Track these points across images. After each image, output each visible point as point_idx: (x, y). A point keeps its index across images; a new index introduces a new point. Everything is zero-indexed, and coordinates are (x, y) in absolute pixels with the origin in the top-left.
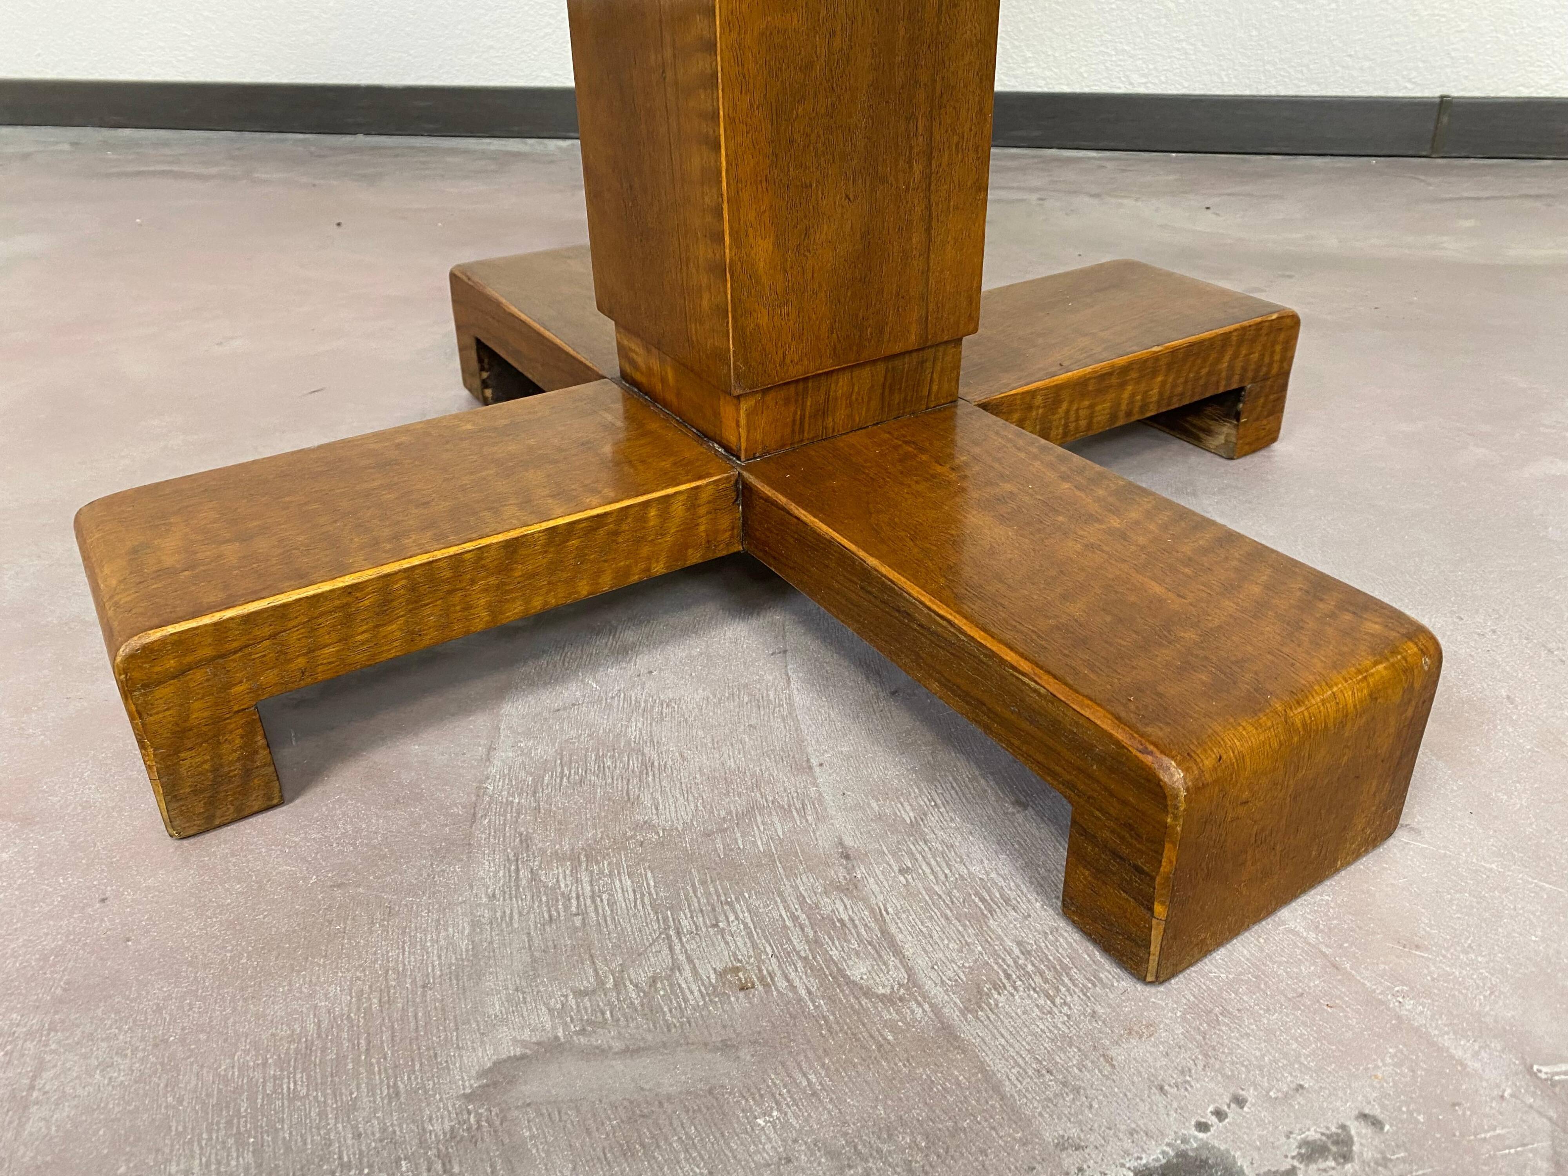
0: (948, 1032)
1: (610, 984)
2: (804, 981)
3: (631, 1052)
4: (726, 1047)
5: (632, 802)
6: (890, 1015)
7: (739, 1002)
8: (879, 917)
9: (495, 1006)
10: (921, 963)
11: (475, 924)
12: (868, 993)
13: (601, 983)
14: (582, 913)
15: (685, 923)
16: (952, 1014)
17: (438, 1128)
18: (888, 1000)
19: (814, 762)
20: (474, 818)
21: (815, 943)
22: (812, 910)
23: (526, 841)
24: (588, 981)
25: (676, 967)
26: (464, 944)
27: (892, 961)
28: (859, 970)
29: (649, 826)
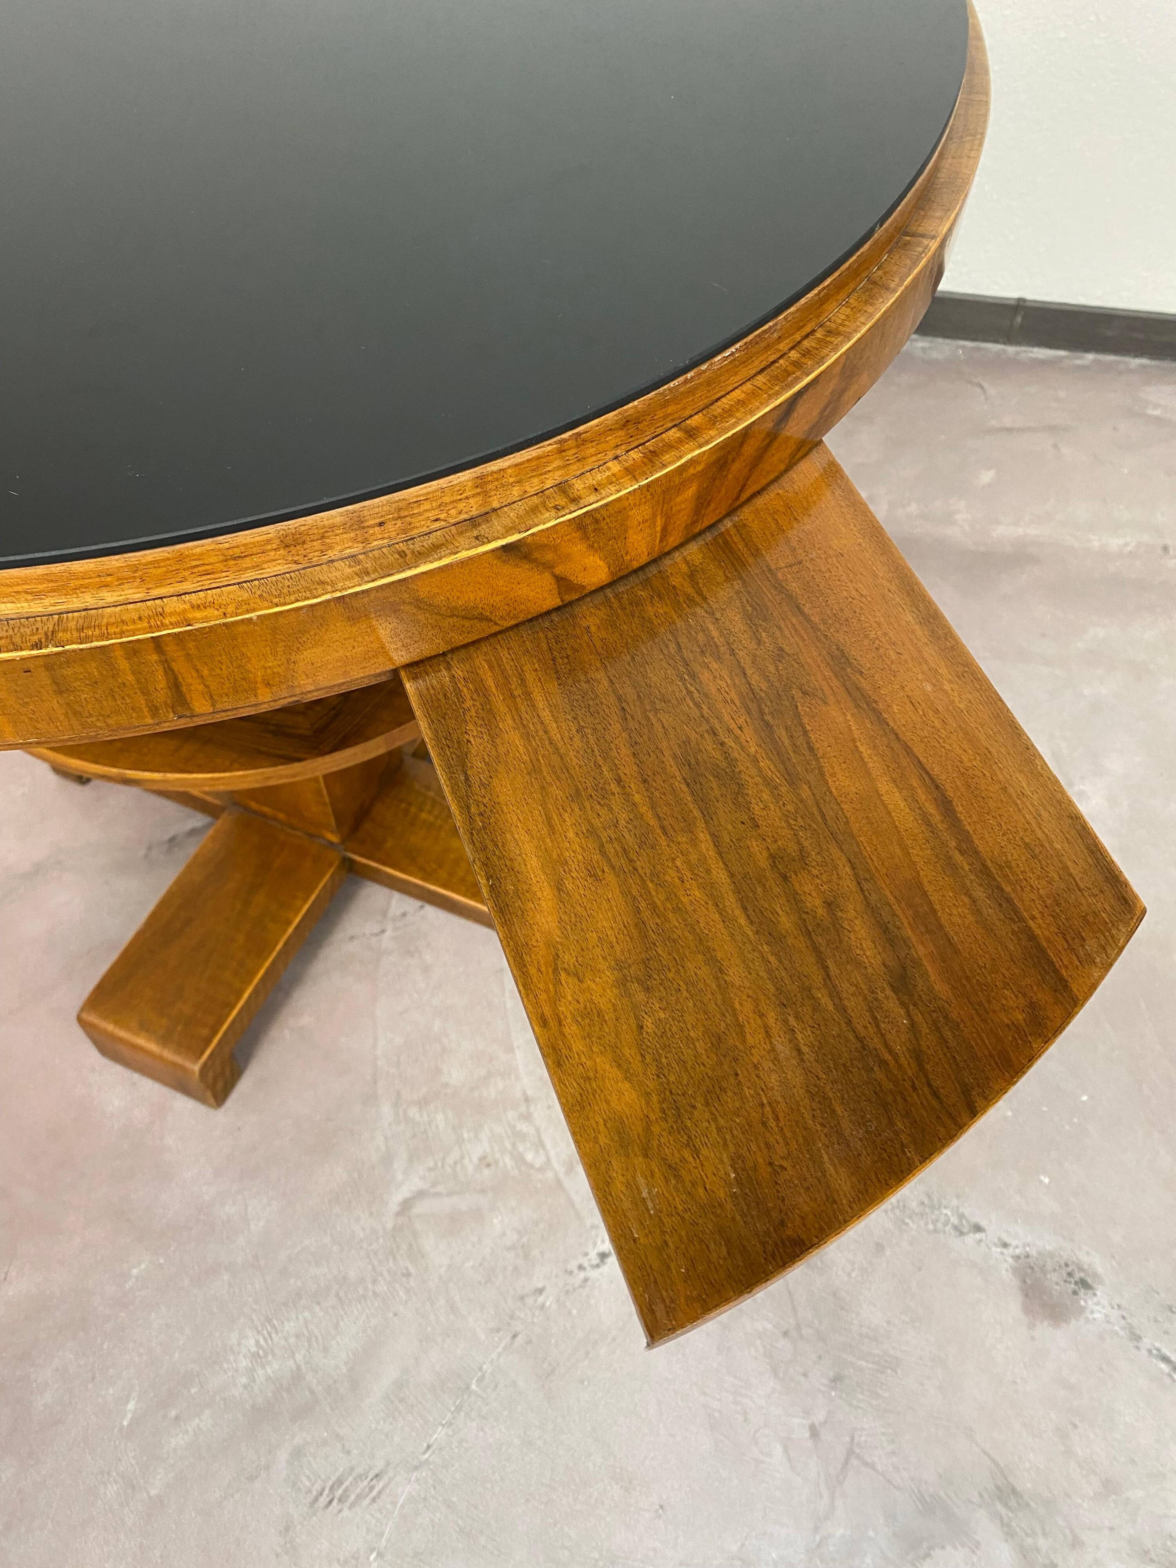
0: (559, 1182)
1: (440, 1164)
2: (508, 1161)
3: (449, 1194)
4: (483, 1191)
5: (438, 1071)
6: (540, 1176)
7: (486, 1172)
8: (538, 1131)
9: (400, 1177)
10: (552, 1154)
11: (386, 1138)
12: (531, 1166)
13: (436, 1164)
14: (425, 1132)
15: (466, 1136)
16: (561, 1175)
17: (389, 1226)
18: (540, 1170)
19: (515, 1045)
20: (375, 1082)
21: (514, 1145)
22: (513, 1127)
23: (398, 1094)
24: (431, 1164)
25: (462, 1157)
26: (383, 1148)
27: (542, 1152)
28: (529, 1157)
29: (446, 1085)
